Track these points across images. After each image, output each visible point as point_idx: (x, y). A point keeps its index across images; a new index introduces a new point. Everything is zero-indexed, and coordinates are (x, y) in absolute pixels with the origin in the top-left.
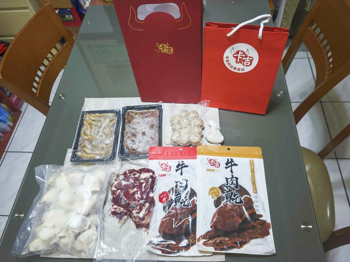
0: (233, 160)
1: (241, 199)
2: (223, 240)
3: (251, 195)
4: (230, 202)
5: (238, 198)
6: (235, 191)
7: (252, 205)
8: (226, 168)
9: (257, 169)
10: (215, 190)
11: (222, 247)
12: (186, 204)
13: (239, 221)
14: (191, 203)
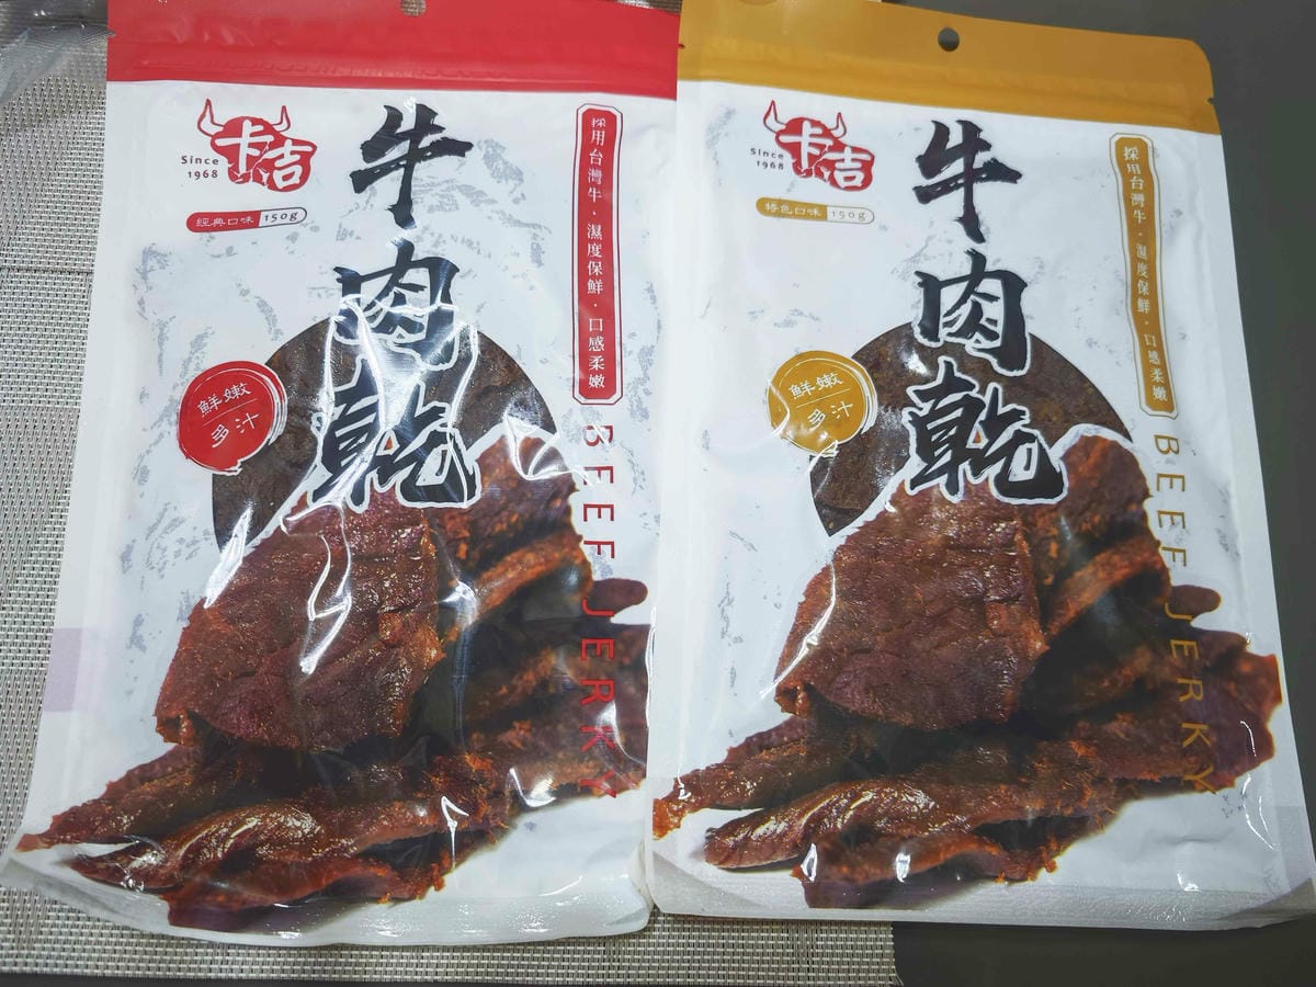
0: (982, 136)
1: (1043, 457)
2: (886, 813)
3: (1128, 425)
4: (952, 487)
5: (1021, 453)
6: (992, 386)
7: (1133, 508)
8: (925, 195)
9: (1179, 213)
10: (826, 381)
11: (876, 874)
12: (430, 475)
13: (1025, 648)
14: (472, 464)
